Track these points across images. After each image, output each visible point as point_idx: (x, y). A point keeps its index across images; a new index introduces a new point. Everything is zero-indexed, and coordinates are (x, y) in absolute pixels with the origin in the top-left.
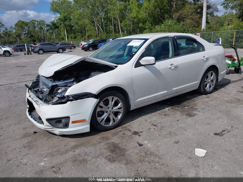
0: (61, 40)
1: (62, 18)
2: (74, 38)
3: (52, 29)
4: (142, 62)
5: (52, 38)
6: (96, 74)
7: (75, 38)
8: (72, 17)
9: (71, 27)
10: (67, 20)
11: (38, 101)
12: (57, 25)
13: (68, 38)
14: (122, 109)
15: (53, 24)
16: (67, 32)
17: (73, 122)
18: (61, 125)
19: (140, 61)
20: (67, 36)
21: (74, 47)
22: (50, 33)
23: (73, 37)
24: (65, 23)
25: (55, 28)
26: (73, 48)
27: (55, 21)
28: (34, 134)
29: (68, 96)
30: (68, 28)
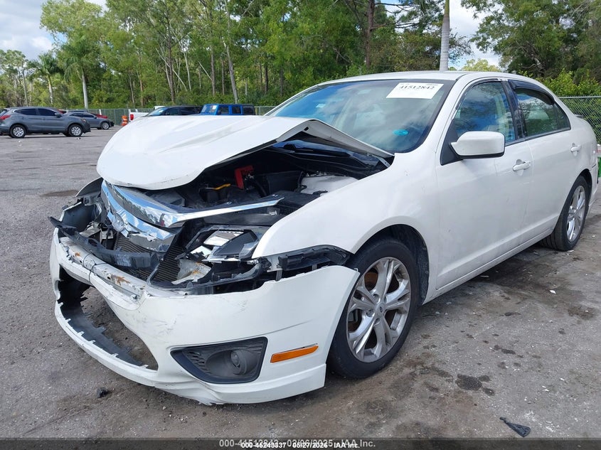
0: (69, 105)
1: (74, 45)
2: (107, 102)
3: (43, 74)
4: (459, 147)
5: (41, 97)
6: (326, 181)
7: (109, 100)
8: (101, 45)
9: (99, 71)
10: (88, 52)
11: (120, 279)
12: (59, 65)
13: (90, 99)
14: (408, 299)
15: (48, 63)
16: (87, 86)
17: (277, 358)
18: (227, 370)
19: (452, 144)
20: (88, 94)
21: (108, 122)
22: (38, 85)
23: (104, 99)
24: (84, 59)
25: (52, 73)
26: (106, 126)
27: (54, 56)
28: (104, 401)
29: (263, 260)
30: (92, 75)
